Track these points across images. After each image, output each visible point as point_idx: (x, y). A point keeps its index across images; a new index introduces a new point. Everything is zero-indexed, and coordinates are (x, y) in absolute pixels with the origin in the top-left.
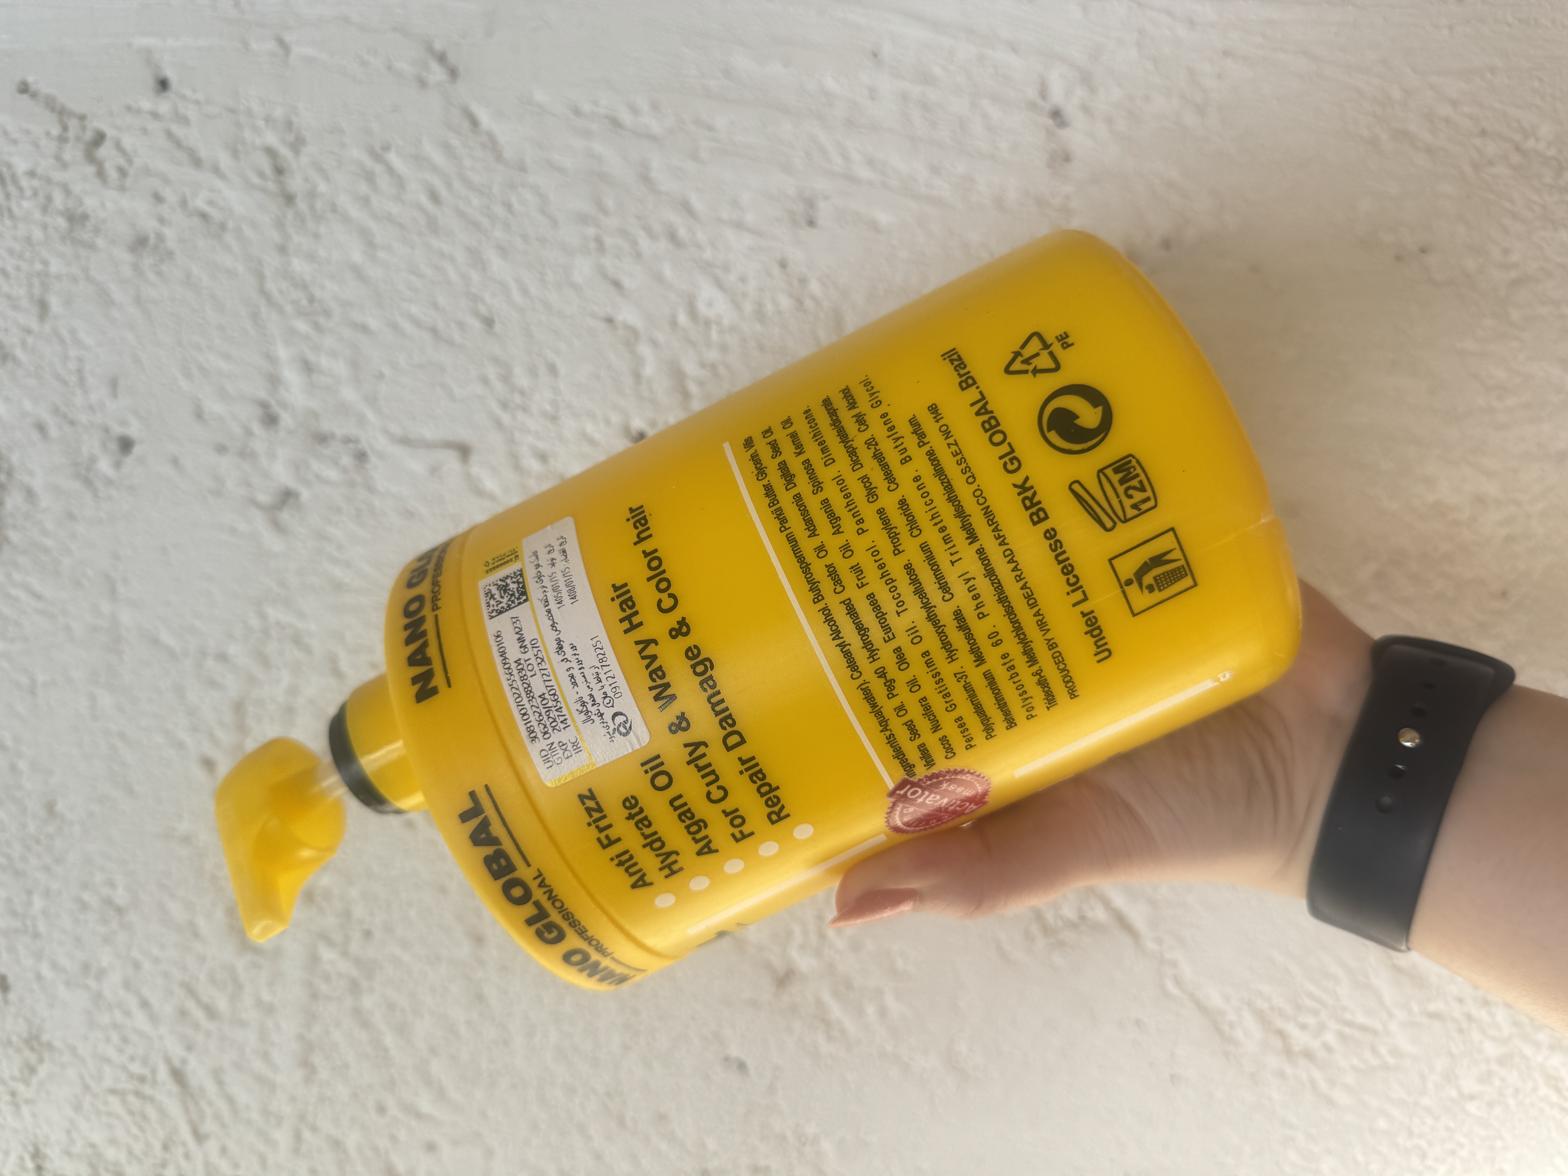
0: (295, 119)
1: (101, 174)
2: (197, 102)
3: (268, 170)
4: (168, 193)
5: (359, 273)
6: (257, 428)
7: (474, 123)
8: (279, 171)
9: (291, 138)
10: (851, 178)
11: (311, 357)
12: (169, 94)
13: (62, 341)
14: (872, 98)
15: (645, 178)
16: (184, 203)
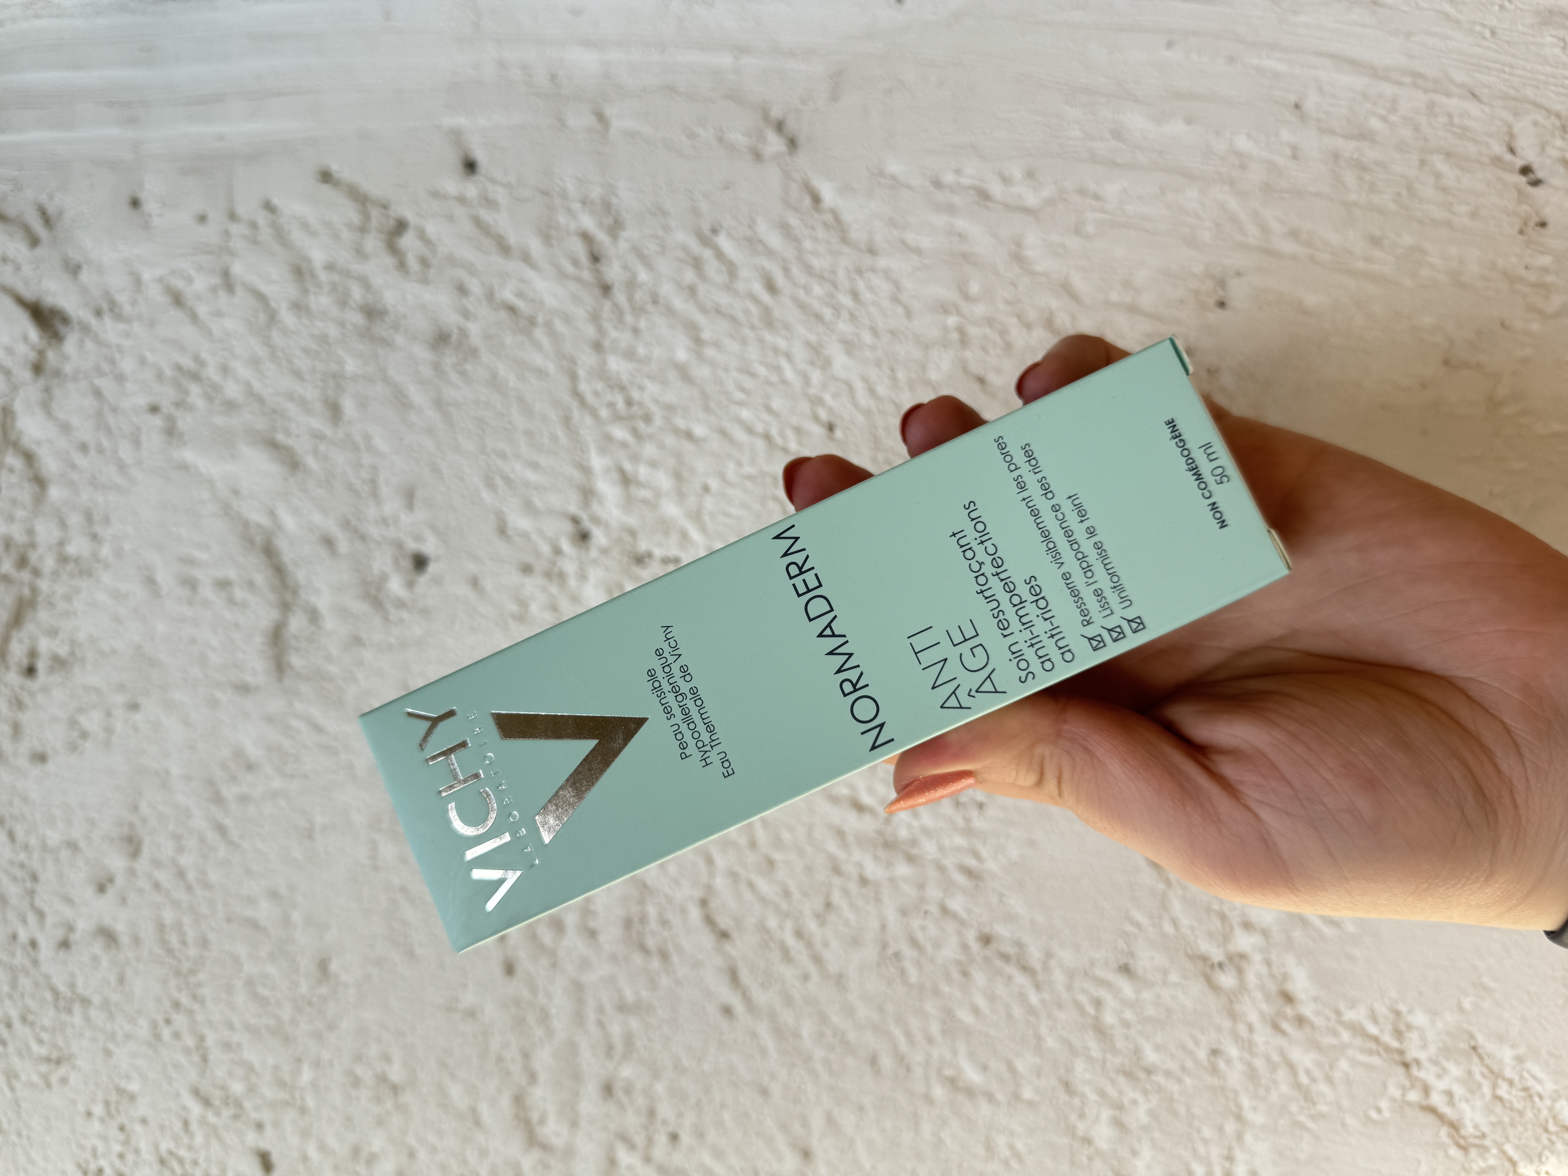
0: (614, 201)
1: (402, 266)
2: (508, 186)
3: (584, 258)
4: (474, 286)
5: (683, 371)
6: (566, 546)
7: (816, 199)
8: (595, 258)
9: (609, 221)
10: (1269, 252)
11: (628, 466)
12: (479, 178)
13: (357, 449)
14: (1295, 157)
15: (1018, 258)
16: (490, 296)
